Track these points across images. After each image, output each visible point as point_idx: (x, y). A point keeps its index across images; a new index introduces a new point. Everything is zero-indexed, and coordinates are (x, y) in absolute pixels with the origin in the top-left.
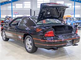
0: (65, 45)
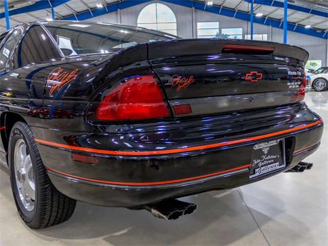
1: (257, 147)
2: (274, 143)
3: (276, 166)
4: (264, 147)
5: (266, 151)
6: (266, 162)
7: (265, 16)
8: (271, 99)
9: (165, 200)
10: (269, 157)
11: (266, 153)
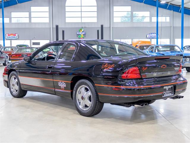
0: (162, 95)
1: (164, 88)
2: (170, 87)
3: (171, 94)
4: (167, 88)
5: (167, 89)
6: (167, 93)
7: (168, 3)
8: (169, 73)
9: (139, 101)
10: (168, 91)
11: (167, 90)
